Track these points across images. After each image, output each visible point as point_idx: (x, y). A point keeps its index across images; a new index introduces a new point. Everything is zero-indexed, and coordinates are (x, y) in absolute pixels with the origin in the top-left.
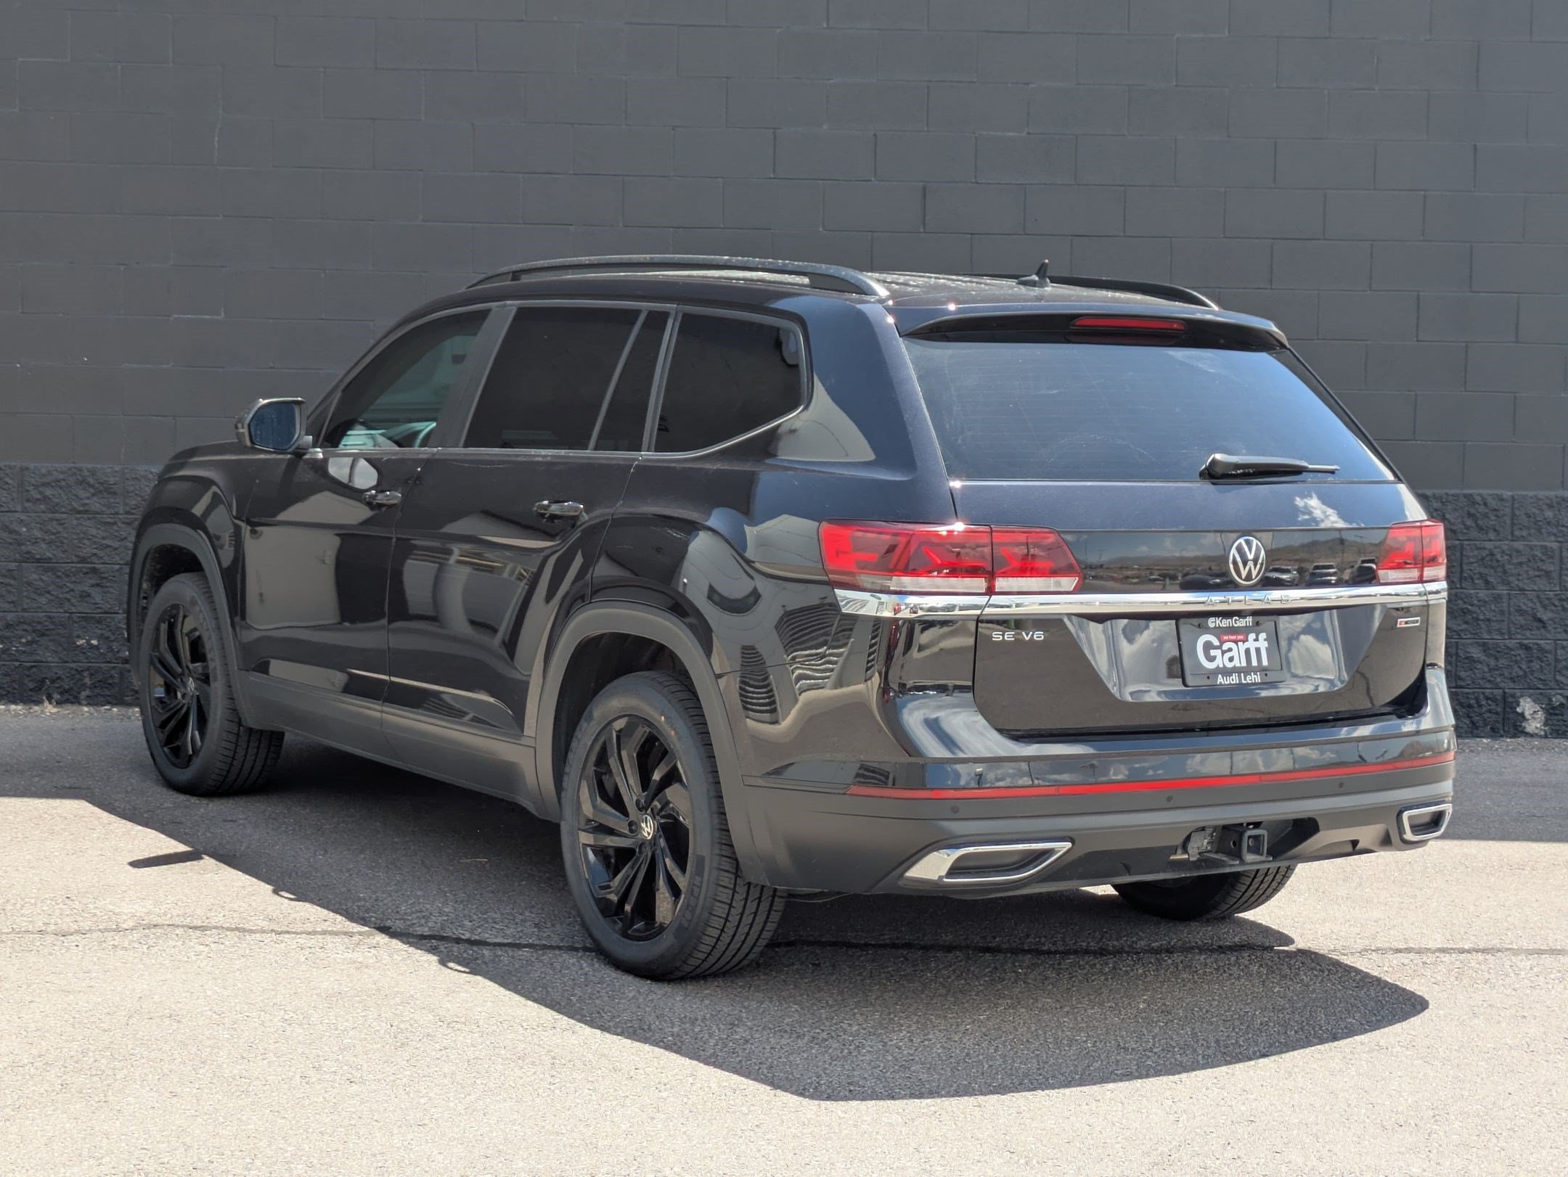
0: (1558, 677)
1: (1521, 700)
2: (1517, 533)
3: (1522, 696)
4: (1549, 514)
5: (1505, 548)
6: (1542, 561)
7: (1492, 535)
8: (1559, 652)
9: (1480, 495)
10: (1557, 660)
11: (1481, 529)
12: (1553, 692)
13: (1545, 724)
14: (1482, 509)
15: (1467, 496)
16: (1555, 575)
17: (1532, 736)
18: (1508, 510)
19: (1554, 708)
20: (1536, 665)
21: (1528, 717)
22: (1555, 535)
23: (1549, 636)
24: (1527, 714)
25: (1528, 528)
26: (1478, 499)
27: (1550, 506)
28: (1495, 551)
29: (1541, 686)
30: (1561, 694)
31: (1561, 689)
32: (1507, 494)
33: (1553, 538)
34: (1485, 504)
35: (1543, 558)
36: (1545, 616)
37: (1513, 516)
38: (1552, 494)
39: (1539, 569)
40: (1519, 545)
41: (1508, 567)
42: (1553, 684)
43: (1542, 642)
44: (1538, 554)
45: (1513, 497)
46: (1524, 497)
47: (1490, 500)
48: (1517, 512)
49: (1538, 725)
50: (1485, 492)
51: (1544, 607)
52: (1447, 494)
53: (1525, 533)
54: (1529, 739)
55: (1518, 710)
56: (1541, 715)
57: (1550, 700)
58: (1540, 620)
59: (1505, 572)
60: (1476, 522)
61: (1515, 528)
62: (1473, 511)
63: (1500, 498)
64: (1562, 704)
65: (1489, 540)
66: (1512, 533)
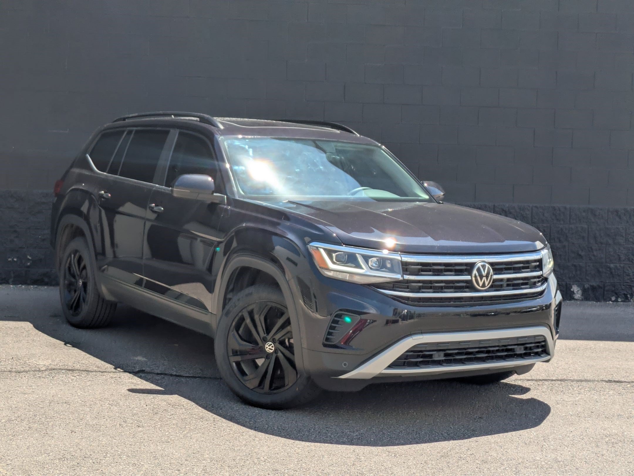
0: (587, 277)
1: (573, 286)
3: (573, 284)
4: (584, 214)
5: (567, 227)
7: (562, 222)
8: (587, 268)
9: (557, 206)
10: (586, 271)
11: (558, 220)
12: (585, 283)
13: (582, 295)
15: (553, 207)
16: (586, 238)
17: (577, 300)
18: (568, 213)
19: (585, 289)
20: (578, 273)
21: (575, 293)
22: (586, 223)
23: (583, 261)
24: (575, 291)
25: (576, 220)
27: (584, 211)
28: (563, 228)
29: (580, 281)
30: (589, 284)
31: (588, 282)
32: (568, 206)
34: (560, 210)
35: (582, 231)
36: (583, 254)
37: (570, 215)
38: (585, 206)
39: (580, 236)
40: (573, 226)
41: (568, 234)
42: (585, 280)
43: (581, 264)
44: (580, 229)
45: (571, 208)
46: (574, 208)
47: (562, 208)
48: (572, 213)
49: (579, 296)
50: (559, 205)
51: (582, 251)
52: (545, 206)
53: (574, 222)
54: (576, 301)
55: (572, 290)
56: (580, 292)
57: (584, 286)
58: (580, 255)
59: (567, 236)
60: (556, 217)
61: (571, 219)
62: (555, 213)
63: (565, 208)
64: (588, 288)
65: (561, 224)
66: (570, 221)
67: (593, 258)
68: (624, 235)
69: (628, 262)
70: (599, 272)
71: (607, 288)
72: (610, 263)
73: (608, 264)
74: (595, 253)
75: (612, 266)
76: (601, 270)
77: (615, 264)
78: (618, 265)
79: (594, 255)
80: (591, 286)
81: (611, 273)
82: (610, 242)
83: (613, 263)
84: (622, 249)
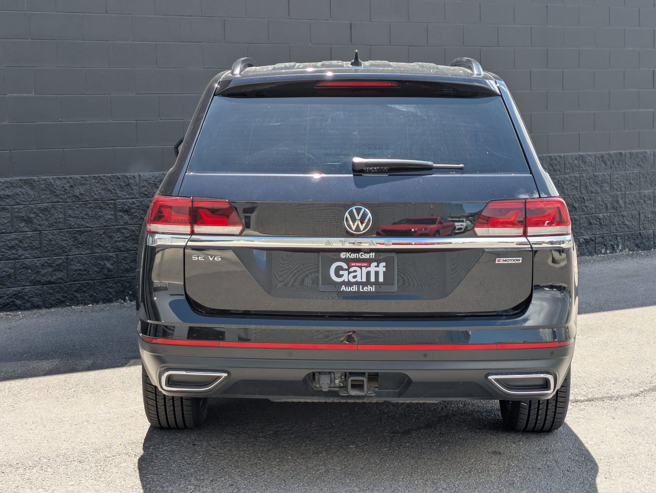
0: (581, 231)
2: (566, 171)
4: (576, 162)
5: (563, 178)
6: (574, 182)
7: (558, 173)
8: (581, 220)
9: (554, 156)
10: (580, 224)
11: (554, 170)
12: (580, 237)
14: (555, 162)
15: (550, 157)
16: (579, 188)
18: (563, 162)
19: (580, 244)
22: (578, 171)
23: (577, 214)
25: (570, 169)
26: (553, 157)
27: (576, 159)
28: (560, 179)
30: (582, 238)
31: (582, 235)
32: (562, 155)
33: (577, 172)
34: (556, 159)
35: (575, 181)
36: (576, 205)
37: (565, 164)
38: (576, 154)
39: (573, 186)
40: (567, 176)
41: (564, 186)
42: (580, 235)
43: (575, 217)
44: (573, 179)
45: (564, 156)
46: (568, 156)
47: (557, 157)
48: (566, 162)
50: (555, 155)
52: (543, 156)
53: (569, 171)
57: (579, 241)
58: (575, 207)
59: (563, 188)
60: (553, 168)
61: (566, 169)
62: (552, 163)
63: (560, 157)
64: (583, 242)
65: (558, 175)
66: (565, 172)
67: (585, 209)
68: (609, 181)
69: (613, 211)
70: (590, 224)
71: (597, 241)
72: (599, 213)
73: (598, 215)
74: (587, 204)
75: (601, 216)
76: (592, 221)
77: (603, 214)
78: (605, 214)
79: (586, 206)
80: (585, 239)
81: (601, 223)
82: (598, 189)
83: (601, 213)
84: (608, 196)
